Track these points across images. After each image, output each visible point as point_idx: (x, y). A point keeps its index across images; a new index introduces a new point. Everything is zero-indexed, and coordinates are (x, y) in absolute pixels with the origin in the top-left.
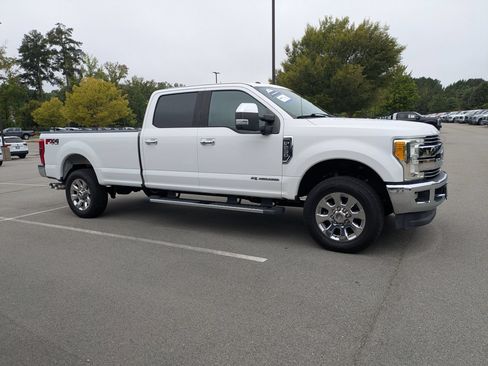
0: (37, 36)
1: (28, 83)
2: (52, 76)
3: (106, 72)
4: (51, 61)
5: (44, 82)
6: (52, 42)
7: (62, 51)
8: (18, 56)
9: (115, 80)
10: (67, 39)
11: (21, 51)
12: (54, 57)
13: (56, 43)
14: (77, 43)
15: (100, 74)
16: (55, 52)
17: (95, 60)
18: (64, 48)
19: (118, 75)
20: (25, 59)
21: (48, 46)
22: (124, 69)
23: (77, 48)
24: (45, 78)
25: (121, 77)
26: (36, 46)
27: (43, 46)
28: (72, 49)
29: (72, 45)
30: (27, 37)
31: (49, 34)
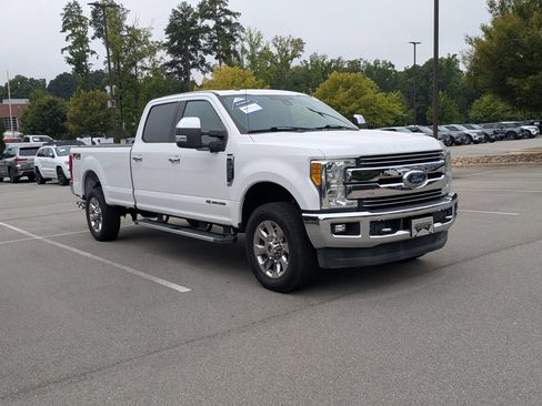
0: (187, 9)
1: (175, 73)
2: (203, 61)
3: (274, 51)
4: (202, 42)
5: (193, 71)
6: (204, 16)
7: (216, 27)
8: (165, 39)
9: (286, 61)
10: (223, 10)
11: (168, 31)
12: (207, 35)
13: (209, 17)
14: (234, 14)
15: (266, 55)
16: (207, 29)
17: (259, 36)
18: (219, 23)
19: (290, 53)
20: (172, 42)
21: (199, 21)
22: (298, 45)
23: (234, 21)
24: (194, 66)
25: (294, 56)
26: (185, 23)
27: (193, 22)
28: (228, 23)
29: (228, 17)
30: (175, 12)
31: (200, 6)
